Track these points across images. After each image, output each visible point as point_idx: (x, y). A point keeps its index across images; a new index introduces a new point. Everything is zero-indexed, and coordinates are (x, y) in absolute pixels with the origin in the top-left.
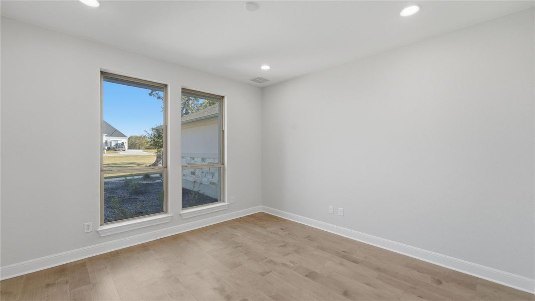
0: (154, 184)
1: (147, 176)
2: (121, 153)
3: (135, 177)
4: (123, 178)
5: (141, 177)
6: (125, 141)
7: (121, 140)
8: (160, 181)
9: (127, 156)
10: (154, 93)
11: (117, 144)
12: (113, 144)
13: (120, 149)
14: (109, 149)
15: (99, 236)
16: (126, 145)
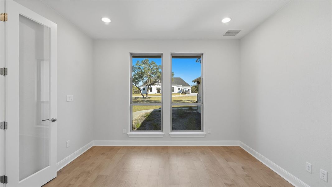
0: (192, 113)
1: (190, 108)
2: (187, 95)
3: (183, 108)
4: (177, 109)
5: (187, 108)
6: (190, 88)
7: (188, 88)
8: (196, 111)
9: (188, 97)
10: (199, 60)
11: (186, 90)
12: (184, 90)
13: (187, 93)
14: (183, 93)
15: (128, 137)
16: (190, 91)
